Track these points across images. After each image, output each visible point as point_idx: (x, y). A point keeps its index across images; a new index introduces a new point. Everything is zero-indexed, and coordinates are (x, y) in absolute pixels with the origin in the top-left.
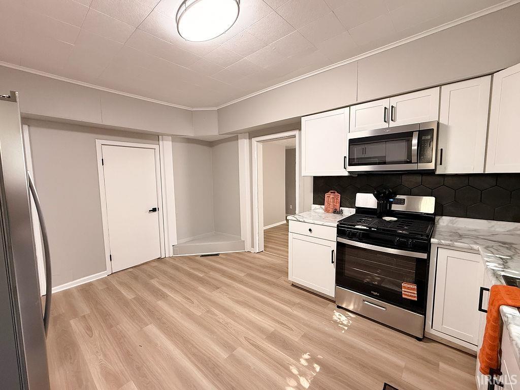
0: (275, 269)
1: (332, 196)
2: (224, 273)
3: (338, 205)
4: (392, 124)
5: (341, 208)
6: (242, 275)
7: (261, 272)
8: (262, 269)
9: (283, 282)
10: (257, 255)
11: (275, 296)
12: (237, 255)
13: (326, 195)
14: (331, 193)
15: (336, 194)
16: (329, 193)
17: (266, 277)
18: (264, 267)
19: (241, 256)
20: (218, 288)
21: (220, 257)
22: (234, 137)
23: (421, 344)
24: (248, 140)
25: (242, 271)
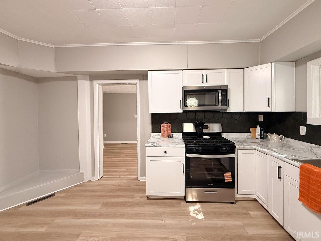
0: (124, 190)
1: (165, 126)
2: (75, 214)
3: (170, 131)
4: (206, 84)
5: (172, 134)
6: (97, 207)
7: (114, 197)
8: (113, 194)
9: (139, 199)
10: (100, 182)
11: (142, 215)
12: (78, 188)
13: (162, 126)
14: (165, 124)
15: (169, 124)
16: (164, 124)
17: (122, 200)
18: (114, 191)
19: (83, 188)
21: (58, 197)
22: (74, 77)
23: (234, 205)
24: (89, 81)
25: (95, 203)
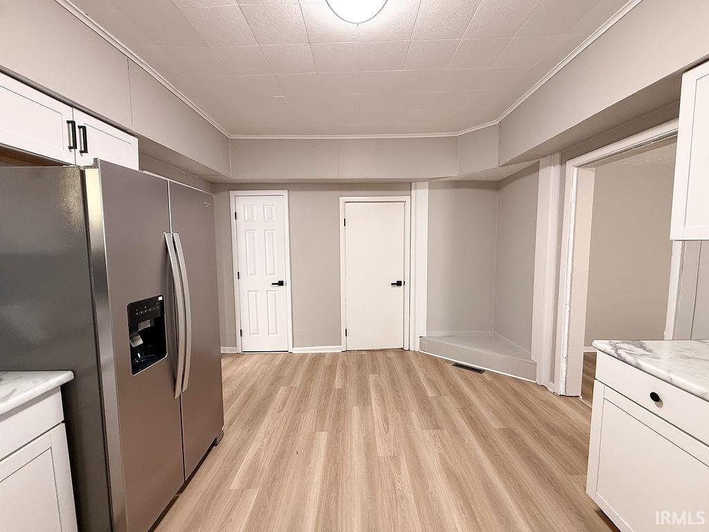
8: (546, 433)
20: (437, 428)
22: (530, 166)
24: (558, 166)
25: (500, 418)
